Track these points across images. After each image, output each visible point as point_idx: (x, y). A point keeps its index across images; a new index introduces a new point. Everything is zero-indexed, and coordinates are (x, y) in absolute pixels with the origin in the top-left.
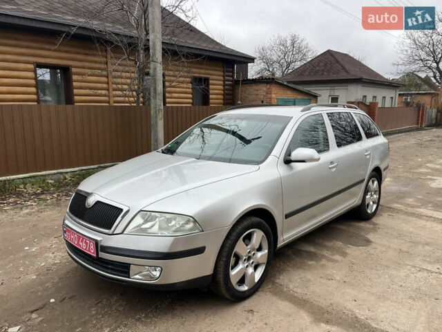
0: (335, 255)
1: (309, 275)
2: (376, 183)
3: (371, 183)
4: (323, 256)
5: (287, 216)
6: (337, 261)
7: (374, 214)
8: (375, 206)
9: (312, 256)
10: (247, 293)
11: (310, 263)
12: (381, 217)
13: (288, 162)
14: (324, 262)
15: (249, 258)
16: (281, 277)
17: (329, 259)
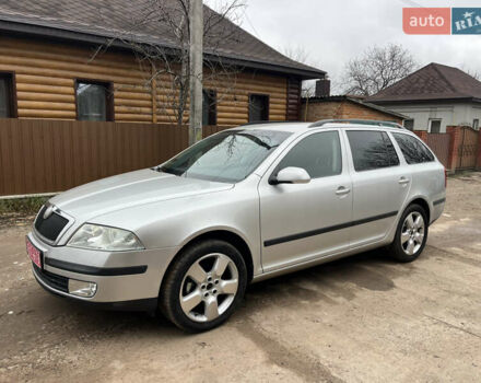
0: (338, 296)
1: (293, 315)
2: (419, 218)
3: (410, 218)
4: (324, 297)
5: (267, 244)
6: (335, 303)
7: (416, 256)
8: (418, 247)
9: (310, 295)
10: (207, 325)
11: (303, 302)
12: (425, 261)
13: (274, 182)
14: (321, 302)
15: (210, 286)
16: (258, 314)
17: (328, 301)
